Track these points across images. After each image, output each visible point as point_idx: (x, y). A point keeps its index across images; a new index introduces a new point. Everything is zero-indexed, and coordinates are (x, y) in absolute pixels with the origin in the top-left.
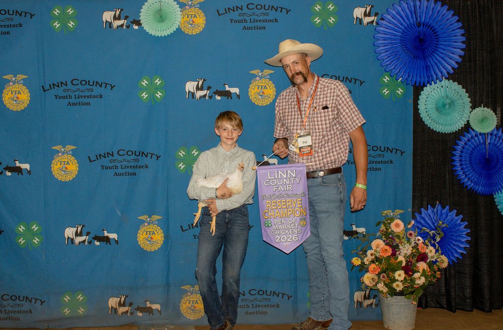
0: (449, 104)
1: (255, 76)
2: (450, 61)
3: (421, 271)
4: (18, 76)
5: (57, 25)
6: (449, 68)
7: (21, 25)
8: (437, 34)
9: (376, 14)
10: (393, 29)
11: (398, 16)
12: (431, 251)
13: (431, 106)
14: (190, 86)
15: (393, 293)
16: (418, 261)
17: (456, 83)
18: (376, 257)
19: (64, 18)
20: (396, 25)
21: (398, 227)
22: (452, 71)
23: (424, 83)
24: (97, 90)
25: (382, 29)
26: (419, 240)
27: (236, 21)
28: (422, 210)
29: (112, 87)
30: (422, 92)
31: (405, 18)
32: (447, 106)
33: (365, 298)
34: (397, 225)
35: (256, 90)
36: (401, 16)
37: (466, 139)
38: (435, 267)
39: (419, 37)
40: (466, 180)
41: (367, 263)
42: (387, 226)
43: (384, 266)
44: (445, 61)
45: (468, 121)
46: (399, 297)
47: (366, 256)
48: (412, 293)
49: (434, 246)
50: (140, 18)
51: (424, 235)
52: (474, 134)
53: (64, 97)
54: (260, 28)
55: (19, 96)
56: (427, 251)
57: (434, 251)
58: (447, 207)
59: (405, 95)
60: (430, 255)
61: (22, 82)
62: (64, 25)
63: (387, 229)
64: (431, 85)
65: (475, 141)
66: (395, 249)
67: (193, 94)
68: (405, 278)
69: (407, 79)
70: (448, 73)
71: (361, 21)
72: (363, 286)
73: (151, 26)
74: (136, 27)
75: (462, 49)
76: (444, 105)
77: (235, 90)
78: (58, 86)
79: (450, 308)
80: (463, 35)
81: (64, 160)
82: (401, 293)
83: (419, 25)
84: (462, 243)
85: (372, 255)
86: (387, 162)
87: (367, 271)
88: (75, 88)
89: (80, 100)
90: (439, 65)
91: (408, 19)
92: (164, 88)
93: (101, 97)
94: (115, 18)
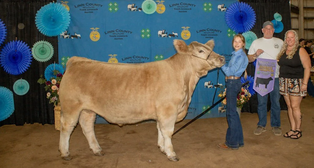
1: (183, 29)
2: (251, 24)
3: (243, 98)
4: (96, 28)
5: (111, 9)
7: (97, 9)
8: (247, 15)
9: (226, 8)
10: (232, 13)
11: (233, 8)
14: (160, 32)
16: (241, 95)
17: (253, 32)
19: (113, 7)
20: (232, 11)
22: (252, 28)
24: (125, 34)
25: (228, 13)
27: (176, 9)
29: (131, 33)
31: (236, 9)
32: (250, 40)
33: (222, 109)
35: (184, 34)
36: (234, 8)
38: (247, 97)
39: (240, 16)
44: (249, 24)
47: (223, 93)
48: (240, 106)
49: (246, 89)
50: (142, 7)
53: (113, 36)
54: (185, 12)
55: (96, 36)
56: (245, 91)
57: (247, 91)
58: (250, 76)
60: (245, 92)
61: (97, 30)
62: (113, 10)
67: (161, 35)
69: (236, 30)
70: (250, 29)
71: (220, 10)
72: (222, 105)
73: (145, 10)
74: (140, 11)
75: (255, 20)
76: (249, 40)
77: (176, 34)
78: (111, 32)
79: (251, 112)
80: (255, 15)
81: (113, 60)
83: (240, 11)
87: (224, 99)
88: (117, 33)
89: (119, 37)
90: (247, 26)
91: (237, 10)
92: (150, 33)
93: (127, 36)
94: (132, 7)
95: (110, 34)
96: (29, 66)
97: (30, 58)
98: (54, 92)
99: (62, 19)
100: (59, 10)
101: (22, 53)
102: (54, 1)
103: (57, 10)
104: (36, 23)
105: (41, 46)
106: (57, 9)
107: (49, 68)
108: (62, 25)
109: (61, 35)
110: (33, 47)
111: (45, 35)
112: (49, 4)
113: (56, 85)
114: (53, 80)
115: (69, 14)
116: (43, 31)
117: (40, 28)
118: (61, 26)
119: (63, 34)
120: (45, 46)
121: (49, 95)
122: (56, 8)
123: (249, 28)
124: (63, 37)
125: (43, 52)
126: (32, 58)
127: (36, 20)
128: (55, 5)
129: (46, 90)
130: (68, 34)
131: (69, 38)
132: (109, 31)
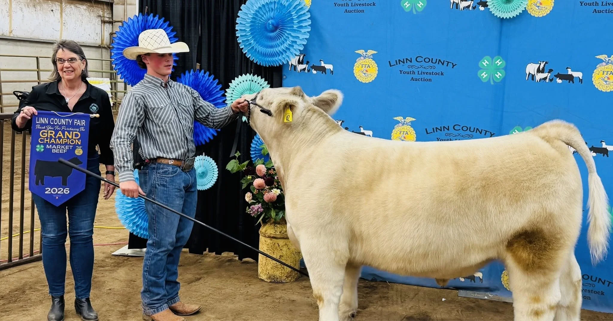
1: (601, 61)
4: (369, 51)
5: (407, 5)
7: (374, 5)
14: (531, 68)
24: (439, 68)
27: (586, 4)
29: (453, 66)
35: (601, 75)
53: (408, 73)
55: (368, 69)
61: (372, 57)
62: (414, 5)
67: (533, 76)
73: (496, 8)
74: (482, 8)
77: (578, 75)
78: (404, 62)
81: (404, 130)
88: (418, 64)
89: (423, 76)
92: (505, 69)
93: (442, 74)
95: (400, 67)
98: (258, 193)
104: (238, 34)
105: (246, 85)
108: (291, 39)
111: (255, 62)
113: (264, 178)
114: (259, 165)
115: (309, 15)
117: (245, 46)
118: (287, 43)
120: (255, 87)
121: (248, 197)
124: (295, 67)
127: (237, 27)
129: (244, 186)
130: (305, 61)
131: (306, 72)
132: (399, 60)
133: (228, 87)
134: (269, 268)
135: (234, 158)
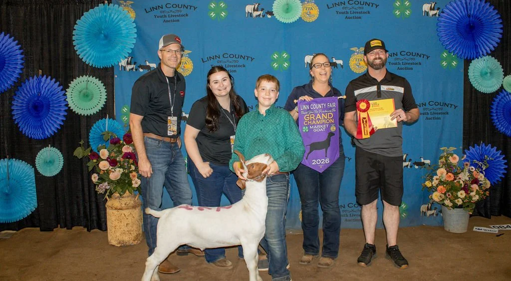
0: (491, 73)
1: (354, 52)
2: (492, 41)
3: (475, 191)
4: (185, 51)
5: (213, 15)
6: (491, 47)
7: (187, 15)
8: (483, 22)
9: (438, 9)
10: (451, 19)
11: (454, 10)
12: (481, 177)
13: (477, 74)
14: (308, 59)
15: (455, 206)
16: (472, 183)
17: (494, 58)
18: (441, 181)
19: (218, 10)
20: (452, 16)
21: (455, 160)
22: (493, 49)
23: (473, 57)
25: (442, 19)
26: (472, 169)
27: (340, 13)
28: (470, 147)
29: (252, 59)
30: (471, 64)
31: (459, 12)
32: (489, 74)
33: (428, 209)
34: (455, 158)
35: (355, 62)
36: (456, 10)
37: (500, 97)
39: (470, 24)
40: (500, 126)
41: (435, 185)
42: (447, 158)
43: (448, 187)
44: (488, 41)
45: (502, 85)
46: (459, 209)
47: (432, 180)
49: (482, 173)
50: (273, 10)
51: (476, 165)
52: (506, 94)
54: (358, 18)
55: (185, 66)
56: (479, 177)
57: (483, 177)
58: (489, 145)
59: (457, 66)
60: (480, 180)
61: (188, 55)
62: (218, 15)
63: (446, 161)
64: (478, 58)
65: (507, 99)
66: (456, 174)
67: (310, 65)
68: (465, 196)
69: (461, 55)
70: (491, 51)
71: (427, 13)
73: (280, 16)
74: (269, 16)
75: (501, 34)
76: (486, 73)
77: (340, 62)
78: (213, 59)
79: (487, 216)
80: (500, 23)
82: (461, 207)
83: (469, 16)
84: (501, 170)
85: (437, 179)
86: (444, 113)
87: (436, 190)
88: (225, 60)
89: (229, 69)
90: (484, 44)
91: (461, 12)
92: (290, 60)
93: (244, 66)
94: (254, 10)
96: (62, 124)
97: (64, 109)
98: (104, 173)
99: (122, 34)
100: (115, 18)
101: (50, 100)
102: (106, 2)
103: (113, 18)
104: (74, 43)
105: (83, 85)
106: (112, 16)
107: (96, 126)
108: (120, 45)
109: (120, 65)
110: (68, 88)
111: (90, 65)
112: (98, 6)
113: (107, 160)
114: (102, 150)
115: (134, 25)
116: (87, 58)
117: (82, 52)
118: (118, 47)
119: (123, 63)
120: (91, 86)
121: (95, 178)
122: (110, 15)
123: (488, 49)
124: (125, 68)
125: (86, 96)
126: (67, 108)
127: (74, 38)
128: (109, 9)
129: (90, 169)
130: (133, 62)
131: (134, 70)
132: (210, 57)
133: (68, 87)
134: (118, 234)
135: (80, 145)
